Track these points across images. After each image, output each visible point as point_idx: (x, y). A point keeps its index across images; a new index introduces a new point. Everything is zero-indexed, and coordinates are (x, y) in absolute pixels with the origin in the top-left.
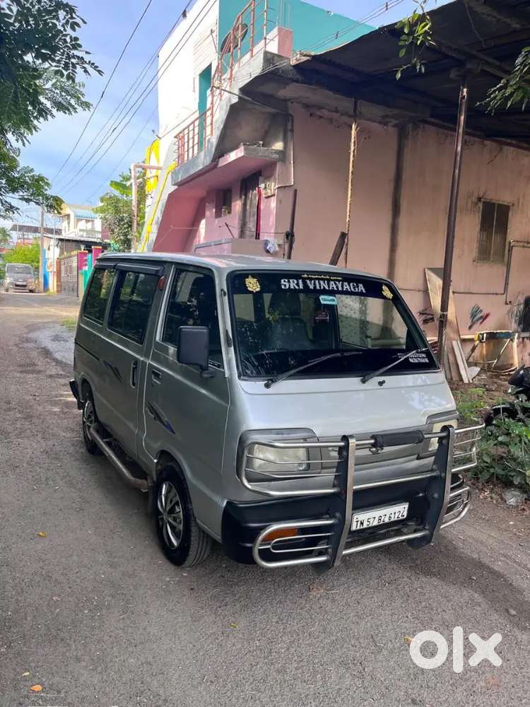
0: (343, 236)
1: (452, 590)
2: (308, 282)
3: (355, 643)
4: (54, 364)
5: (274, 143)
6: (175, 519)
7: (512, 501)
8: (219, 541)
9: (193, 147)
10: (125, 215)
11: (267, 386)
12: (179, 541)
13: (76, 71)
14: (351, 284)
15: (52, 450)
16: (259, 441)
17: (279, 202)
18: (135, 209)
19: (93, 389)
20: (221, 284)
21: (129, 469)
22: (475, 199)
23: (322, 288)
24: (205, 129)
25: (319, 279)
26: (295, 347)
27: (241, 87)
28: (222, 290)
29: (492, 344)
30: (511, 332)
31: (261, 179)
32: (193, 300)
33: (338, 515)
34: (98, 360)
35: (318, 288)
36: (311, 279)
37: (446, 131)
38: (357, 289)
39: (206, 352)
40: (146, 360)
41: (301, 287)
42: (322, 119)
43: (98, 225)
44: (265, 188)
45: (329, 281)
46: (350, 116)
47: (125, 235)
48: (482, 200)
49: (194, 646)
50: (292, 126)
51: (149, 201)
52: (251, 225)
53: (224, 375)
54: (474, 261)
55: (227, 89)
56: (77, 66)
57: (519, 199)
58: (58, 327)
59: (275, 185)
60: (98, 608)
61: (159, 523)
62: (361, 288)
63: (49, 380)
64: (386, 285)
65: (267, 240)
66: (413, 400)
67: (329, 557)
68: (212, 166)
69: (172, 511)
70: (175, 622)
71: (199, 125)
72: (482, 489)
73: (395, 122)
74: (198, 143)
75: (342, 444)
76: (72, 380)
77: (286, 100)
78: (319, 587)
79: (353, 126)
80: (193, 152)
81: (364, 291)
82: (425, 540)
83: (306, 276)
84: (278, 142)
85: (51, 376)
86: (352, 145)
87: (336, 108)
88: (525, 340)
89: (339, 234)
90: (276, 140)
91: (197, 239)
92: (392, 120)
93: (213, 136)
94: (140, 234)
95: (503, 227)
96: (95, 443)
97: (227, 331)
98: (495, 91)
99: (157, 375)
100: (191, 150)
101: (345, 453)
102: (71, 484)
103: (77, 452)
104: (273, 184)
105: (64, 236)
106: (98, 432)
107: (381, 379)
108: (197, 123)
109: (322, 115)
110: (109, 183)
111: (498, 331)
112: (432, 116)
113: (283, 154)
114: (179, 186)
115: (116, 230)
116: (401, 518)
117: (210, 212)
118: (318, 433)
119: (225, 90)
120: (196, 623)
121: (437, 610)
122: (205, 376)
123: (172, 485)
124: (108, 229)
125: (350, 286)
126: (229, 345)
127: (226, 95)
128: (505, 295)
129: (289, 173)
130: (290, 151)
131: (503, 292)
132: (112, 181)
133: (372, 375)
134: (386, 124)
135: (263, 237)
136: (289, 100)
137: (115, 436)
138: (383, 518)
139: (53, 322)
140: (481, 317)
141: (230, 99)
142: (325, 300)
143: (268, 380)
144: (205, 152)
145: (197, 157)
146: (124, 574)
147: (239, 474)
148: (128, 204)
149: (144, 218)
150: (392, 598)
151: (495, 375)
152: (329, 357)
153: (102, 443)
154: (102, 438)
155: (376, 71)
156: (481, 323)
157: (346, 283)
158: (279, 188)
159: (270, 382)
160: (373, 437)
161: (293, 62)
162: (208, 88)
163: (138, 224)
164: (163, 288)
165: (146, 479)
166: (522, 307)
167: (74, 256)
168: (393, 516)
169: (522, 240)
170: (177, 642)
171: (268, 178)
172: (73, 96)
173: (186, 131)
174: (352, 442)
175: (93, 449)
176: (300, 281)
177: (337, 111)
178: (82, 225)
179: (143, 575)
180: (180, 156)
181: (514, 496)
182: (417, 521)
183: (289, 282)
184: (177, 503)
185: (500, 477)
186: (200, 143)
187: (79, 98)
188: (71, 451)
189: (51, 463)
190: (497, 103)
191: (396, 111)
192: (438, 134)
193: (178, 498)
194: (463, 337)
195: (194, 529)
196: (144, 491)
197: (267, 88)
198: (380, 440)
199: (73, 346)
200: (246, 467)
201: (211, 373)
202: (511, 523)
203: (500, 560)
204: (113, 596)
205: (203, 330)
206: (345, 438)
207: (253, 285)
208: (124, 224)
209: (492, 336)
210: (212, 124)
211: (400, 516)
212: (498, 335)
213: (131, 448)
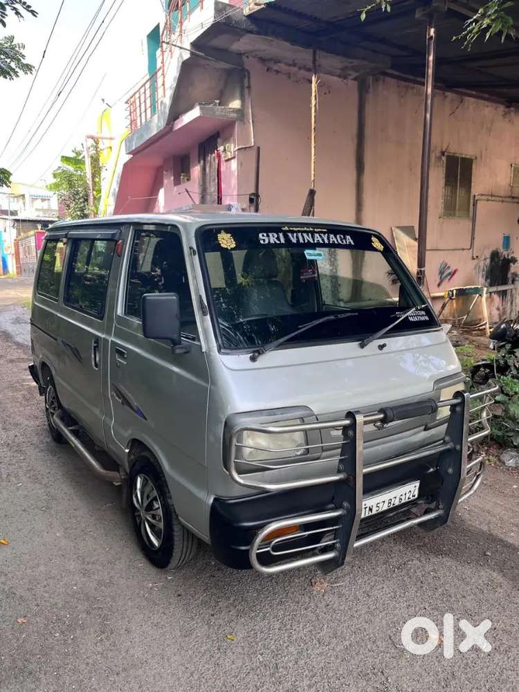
0: (312, 193)
1: (468, 571)
2: (290, 235)
3: (372, 648)
4: (15, 347)
5: (230, 102)
6: (154, 517)
7: (511, 463)
8: (206, 541)
9: (145, 111)
10: (79, 189)
11: (253, 359)
12: (161, 541)
13: (6, 13)
14: (338, 236)
15: (14, 442)
16: (249, 427)
17: (240, 164)
18: (90, 182)
19: (54, 373)
20: (189, 242)
21: (98, 461)
22: (438, 154)
23: (306, 241)
24: (157, 91)
25: (302, 232)
26: (274, 313)
27: (192, 41)
28: (191, 248)
29: (461, 301)
30: (479, 287)
31: (219, 140)
32: (157, 269)
33: (345, 504)
34: (56, 340)
35: (301, 241)
36: (292, 232)
37: (407, 84)
38: (344, 241)
39: (177, 323)
40: (108, 338)
41: (283, 241)
42: (279, 74)
43: (54, 204)
44: (225, 150)
45: (313, 233)
46: (309, 70)
47: (82, 210)
48: (446, 153)
49: (187, 668)
50: (249, 82)
51: (104, 174)
52: (212, 189)
53: (201, 349)
54: (440, 218)
55: (177, 45)
56: (7, 7)
57: (481, 152)
58: (19, 310)
59: (235, 147)
60: (71, 628)
61: (136, 521)
62: (349, 240)
63: (10, 365)
64: (375, 236)
65: (230, 205)
66: (405, 361)
67: (337, 553)
68: (167, 129)
69: (150, 508)
70: (162, 639)
71: (150, 87)
72: (478, 452)
73: (355, 75)
74: (151, 107)
75: (347, 422)
76: (30, 365)
77: (240, 54)
78: (322, 581)
79: (313, 78)
80: (146, 117)
81: (353, 244)
82: (441, 520)
83: (286, 228)
84: (236, 100)
85: (12, 361)
86: (313, 98)
87: (294, 60)
88: (493, 294)
89: (307, 192)
90: (233, 99)
91: (157, 208)
92: (351, 72)
93: (166, 97)
94: (97, 208)
95: (467, 181)
96: (59, 432)
97: (200, 296)
98: (472, 23)
99: (121, 354)
100: (143, 115)
101: (351, 433)
102: (35, 479)
103: (42, 442)
104: (232, 145)
105: (21, 216)
106: (62, 419)
107: (381, 342)
108: (148, 85)
109: (279, 70)
110: (60, 158)
111: (468, 287)
112: (393, 67)
113: (241, 112)
114: (133, 155)
115: (71, 205)
116: (412, 498)
117: (168, 180)
118: (316, 409)
119: (175, 46)
120: (187, 639)
121: (456, 596)
122: (178, 351)
123: (148, 478)
124: (64, 204)
125: (336, 238)
126: (204, 314)
127: (177, 51)
128: (471, 250)
129: (249, 133)
130: (248, 108)
131: (469, 247)
132: (63, 157)
133: (371, 338)
134: (345, 77)
135: (226, 201)
136: (244, 53)
137: (80, 424)
138: (393, 500)
139: (13, 304)
140: (450, 274)
141: (181, 55)
142: (310, 255)
143: (254, 352)
144: (159, 116)
145: (150, 121)
146: (100, 583)
147: (227, 466)
148: (82, 178)
149: (100, 192)
150: (404, 587)
151: (466, 331)
152: (321, 320)
153: (66, 432)
154: (67, 425)
155: (335, 18)
156: (449, 280)
157: (332, 236)
158: (239, 149)
159: (257, 354)
160: (382, 411)
161: (246, 12)
162: (157, 49)
163: (94, 198)
164: (121, 252)
165: (118, 471)
166: (488, 261)
167: (32, 236)
168: (403, 497)
169: (487, 193)
170: (166, 665)
171: (226, 140)
172: (13, 59)
173: (137, 95)
174: (360, 419)
175: (58, 438)
176: (281, 235)
177: (294, 65)
178: (39, 204)
179: (122, 581)
180: (133, 122)
181: (512, 457)
182: (427, 499)
183: (268, 236)
184: (155, 499)
185: (495, 437)
186: (153, 106)
187: (19, 60)
188: (35, 442)
189: (13, 456)
190: (474, 36)
191: (356, 62)
192: (398, 86)
193: (155, 493)
194: (432, 295)
195: (176, 528)
196: (116, 484)
197: (219, 42)
198: (390, 413)
199: (29, 327)
200: (235, 459)
201: (185, 348)
202: (515, 486)
203: (512, 531)
204: (88, 613)
205: (172, 297)
206: (350, 415)
207: (226, 241)
208: (80, 198)
209: (461, 293)
210: (163, 85)
211: (411, 496)
212: (467, 291)
213: (98, 434)
